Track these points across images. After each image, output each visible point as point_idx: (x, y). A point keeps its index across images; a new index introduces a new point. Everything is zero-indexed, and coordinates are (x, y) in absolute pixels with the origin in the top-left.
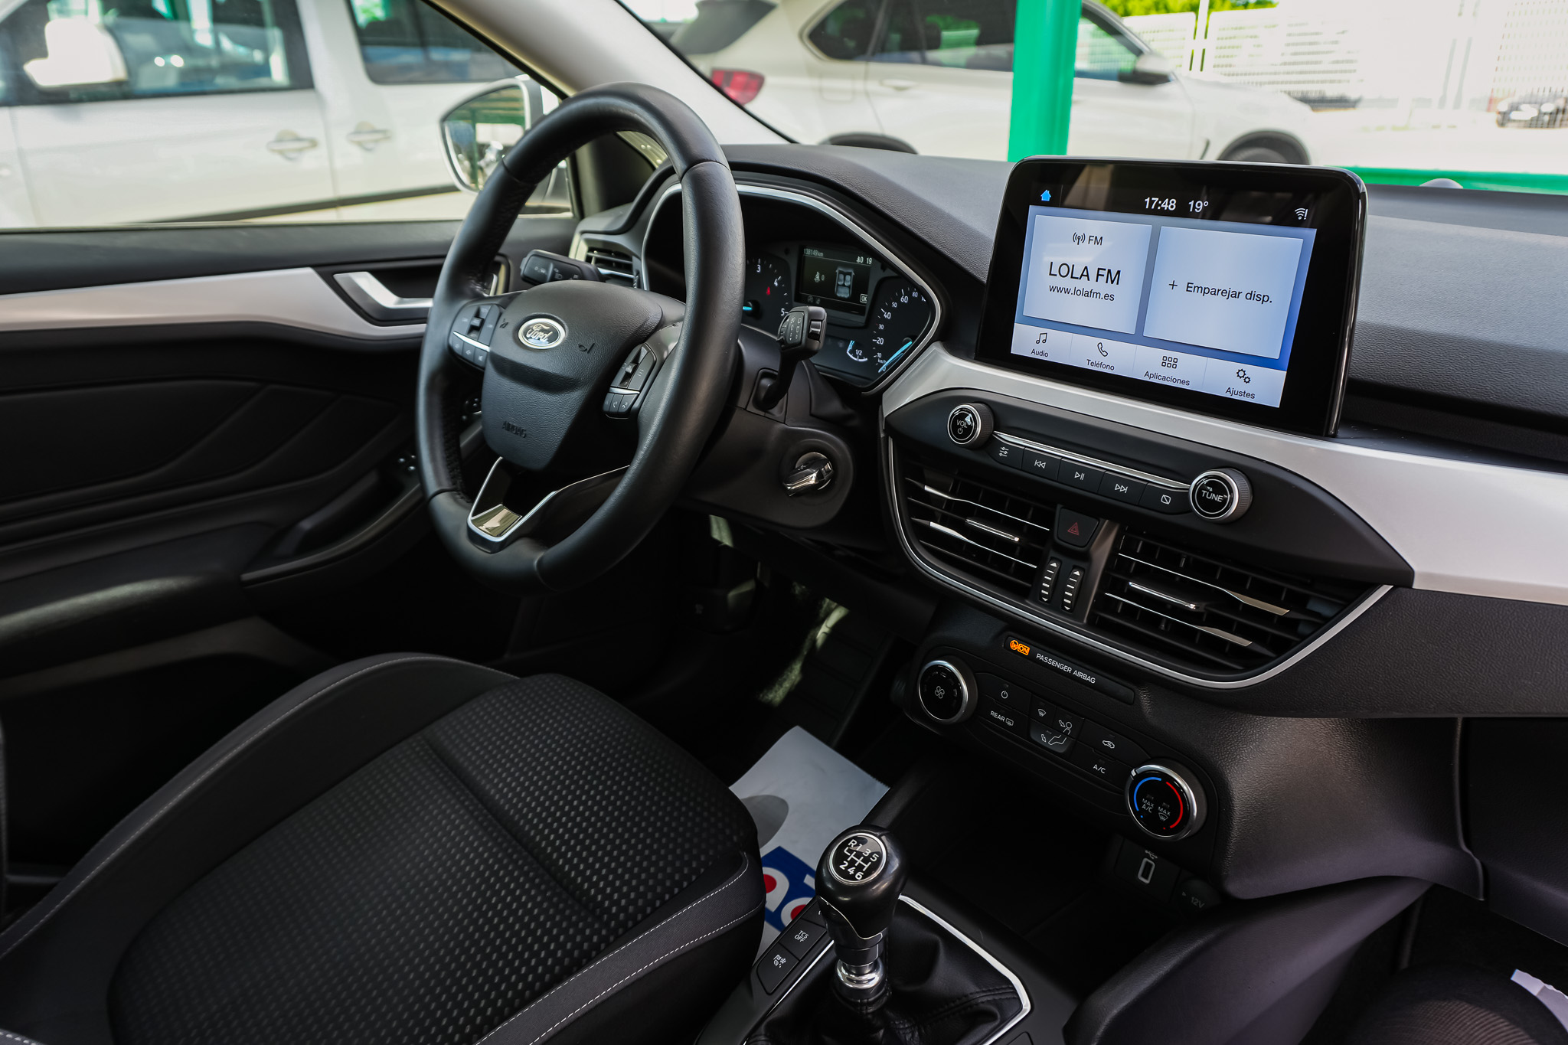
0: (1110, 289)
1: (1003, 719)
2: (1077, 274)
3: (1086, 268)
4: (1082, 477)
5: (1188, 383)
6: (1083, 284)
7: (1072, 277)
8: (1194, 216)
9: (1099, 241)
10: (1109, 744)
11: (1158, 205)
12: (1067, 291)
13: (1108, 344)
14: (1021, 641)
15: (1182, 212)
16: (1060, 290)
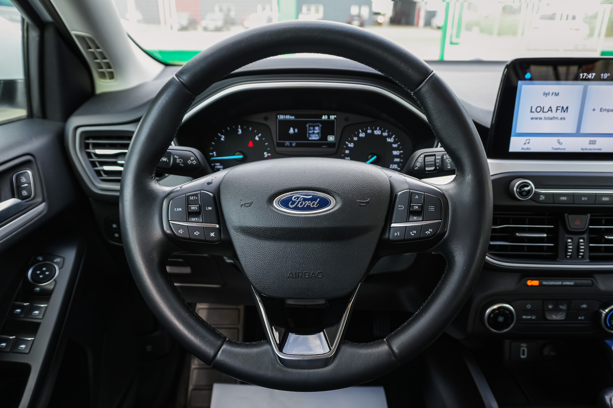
0: (563, 115)
1: (529, 317)
2: (546, 110)
3: (550, 107)
4: (586, 199)
5: (601, 149)
6: (549, 114)
7: (543, 112)
8: (604, 80)
9: (557, 94)
10: (584, 306)
11: (586, 76)
12: (541, 119)
13: (562, 139)
14: (532, 280)
15: (598, 79)
16: (537, 119)
